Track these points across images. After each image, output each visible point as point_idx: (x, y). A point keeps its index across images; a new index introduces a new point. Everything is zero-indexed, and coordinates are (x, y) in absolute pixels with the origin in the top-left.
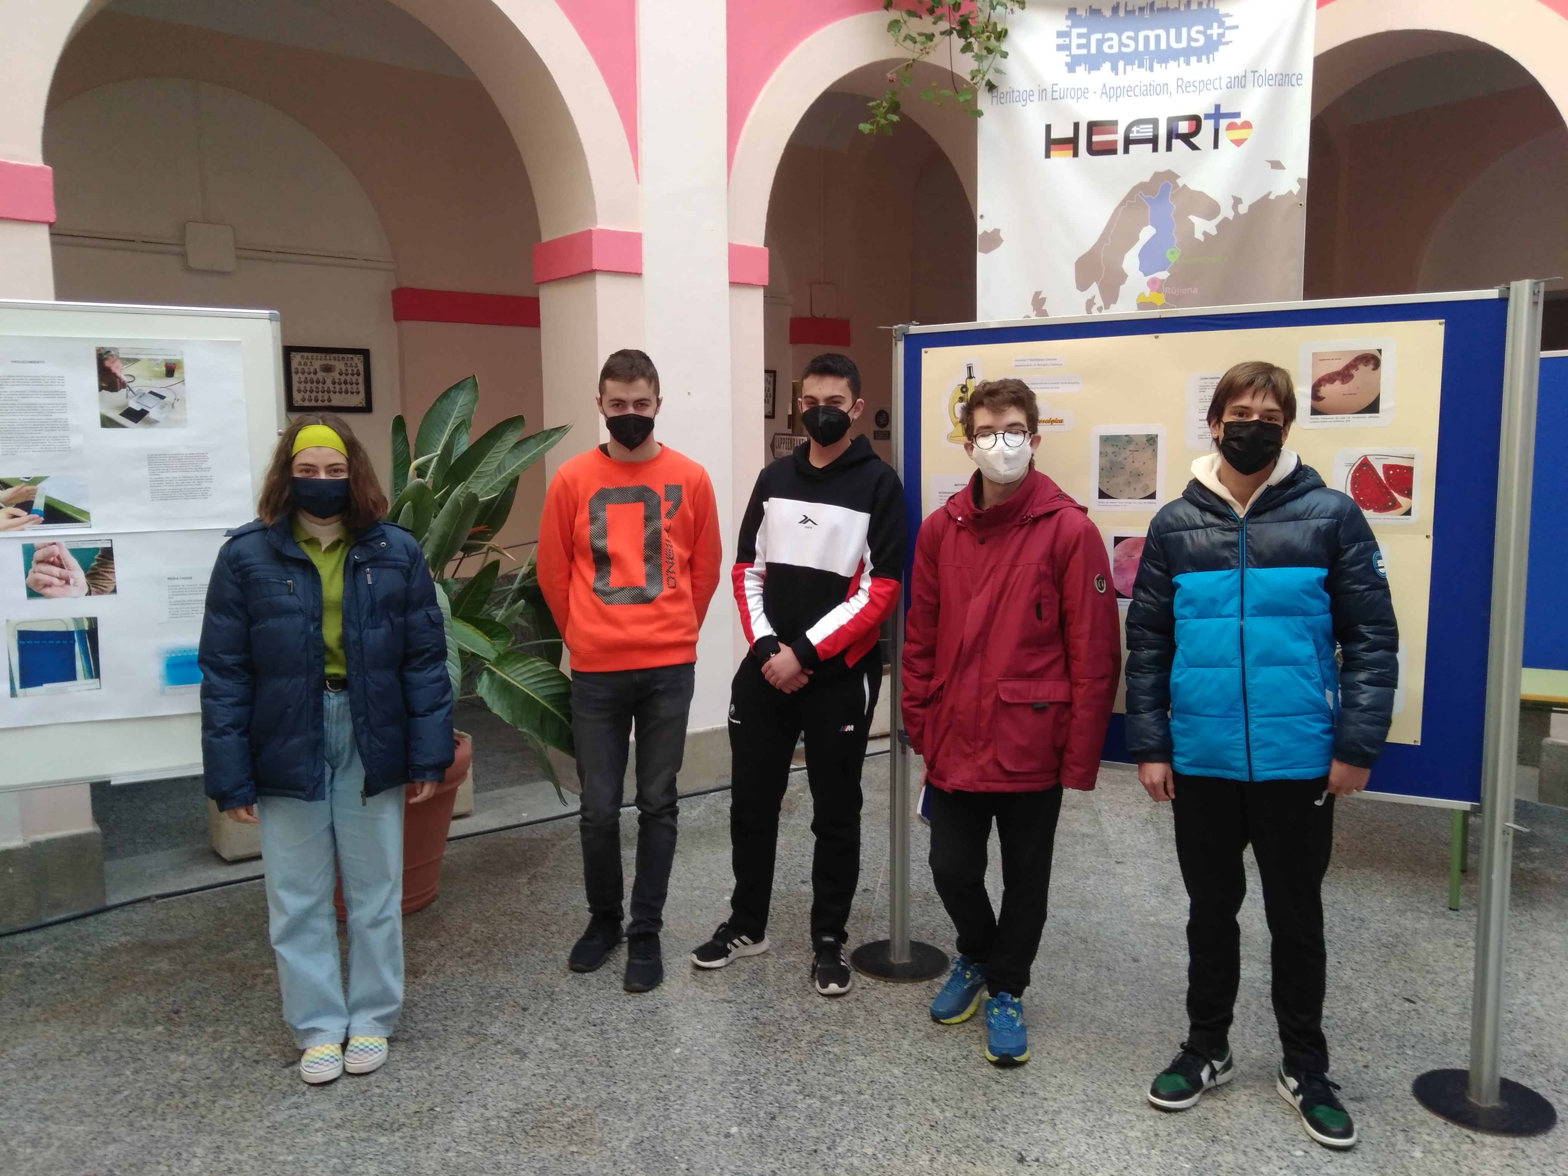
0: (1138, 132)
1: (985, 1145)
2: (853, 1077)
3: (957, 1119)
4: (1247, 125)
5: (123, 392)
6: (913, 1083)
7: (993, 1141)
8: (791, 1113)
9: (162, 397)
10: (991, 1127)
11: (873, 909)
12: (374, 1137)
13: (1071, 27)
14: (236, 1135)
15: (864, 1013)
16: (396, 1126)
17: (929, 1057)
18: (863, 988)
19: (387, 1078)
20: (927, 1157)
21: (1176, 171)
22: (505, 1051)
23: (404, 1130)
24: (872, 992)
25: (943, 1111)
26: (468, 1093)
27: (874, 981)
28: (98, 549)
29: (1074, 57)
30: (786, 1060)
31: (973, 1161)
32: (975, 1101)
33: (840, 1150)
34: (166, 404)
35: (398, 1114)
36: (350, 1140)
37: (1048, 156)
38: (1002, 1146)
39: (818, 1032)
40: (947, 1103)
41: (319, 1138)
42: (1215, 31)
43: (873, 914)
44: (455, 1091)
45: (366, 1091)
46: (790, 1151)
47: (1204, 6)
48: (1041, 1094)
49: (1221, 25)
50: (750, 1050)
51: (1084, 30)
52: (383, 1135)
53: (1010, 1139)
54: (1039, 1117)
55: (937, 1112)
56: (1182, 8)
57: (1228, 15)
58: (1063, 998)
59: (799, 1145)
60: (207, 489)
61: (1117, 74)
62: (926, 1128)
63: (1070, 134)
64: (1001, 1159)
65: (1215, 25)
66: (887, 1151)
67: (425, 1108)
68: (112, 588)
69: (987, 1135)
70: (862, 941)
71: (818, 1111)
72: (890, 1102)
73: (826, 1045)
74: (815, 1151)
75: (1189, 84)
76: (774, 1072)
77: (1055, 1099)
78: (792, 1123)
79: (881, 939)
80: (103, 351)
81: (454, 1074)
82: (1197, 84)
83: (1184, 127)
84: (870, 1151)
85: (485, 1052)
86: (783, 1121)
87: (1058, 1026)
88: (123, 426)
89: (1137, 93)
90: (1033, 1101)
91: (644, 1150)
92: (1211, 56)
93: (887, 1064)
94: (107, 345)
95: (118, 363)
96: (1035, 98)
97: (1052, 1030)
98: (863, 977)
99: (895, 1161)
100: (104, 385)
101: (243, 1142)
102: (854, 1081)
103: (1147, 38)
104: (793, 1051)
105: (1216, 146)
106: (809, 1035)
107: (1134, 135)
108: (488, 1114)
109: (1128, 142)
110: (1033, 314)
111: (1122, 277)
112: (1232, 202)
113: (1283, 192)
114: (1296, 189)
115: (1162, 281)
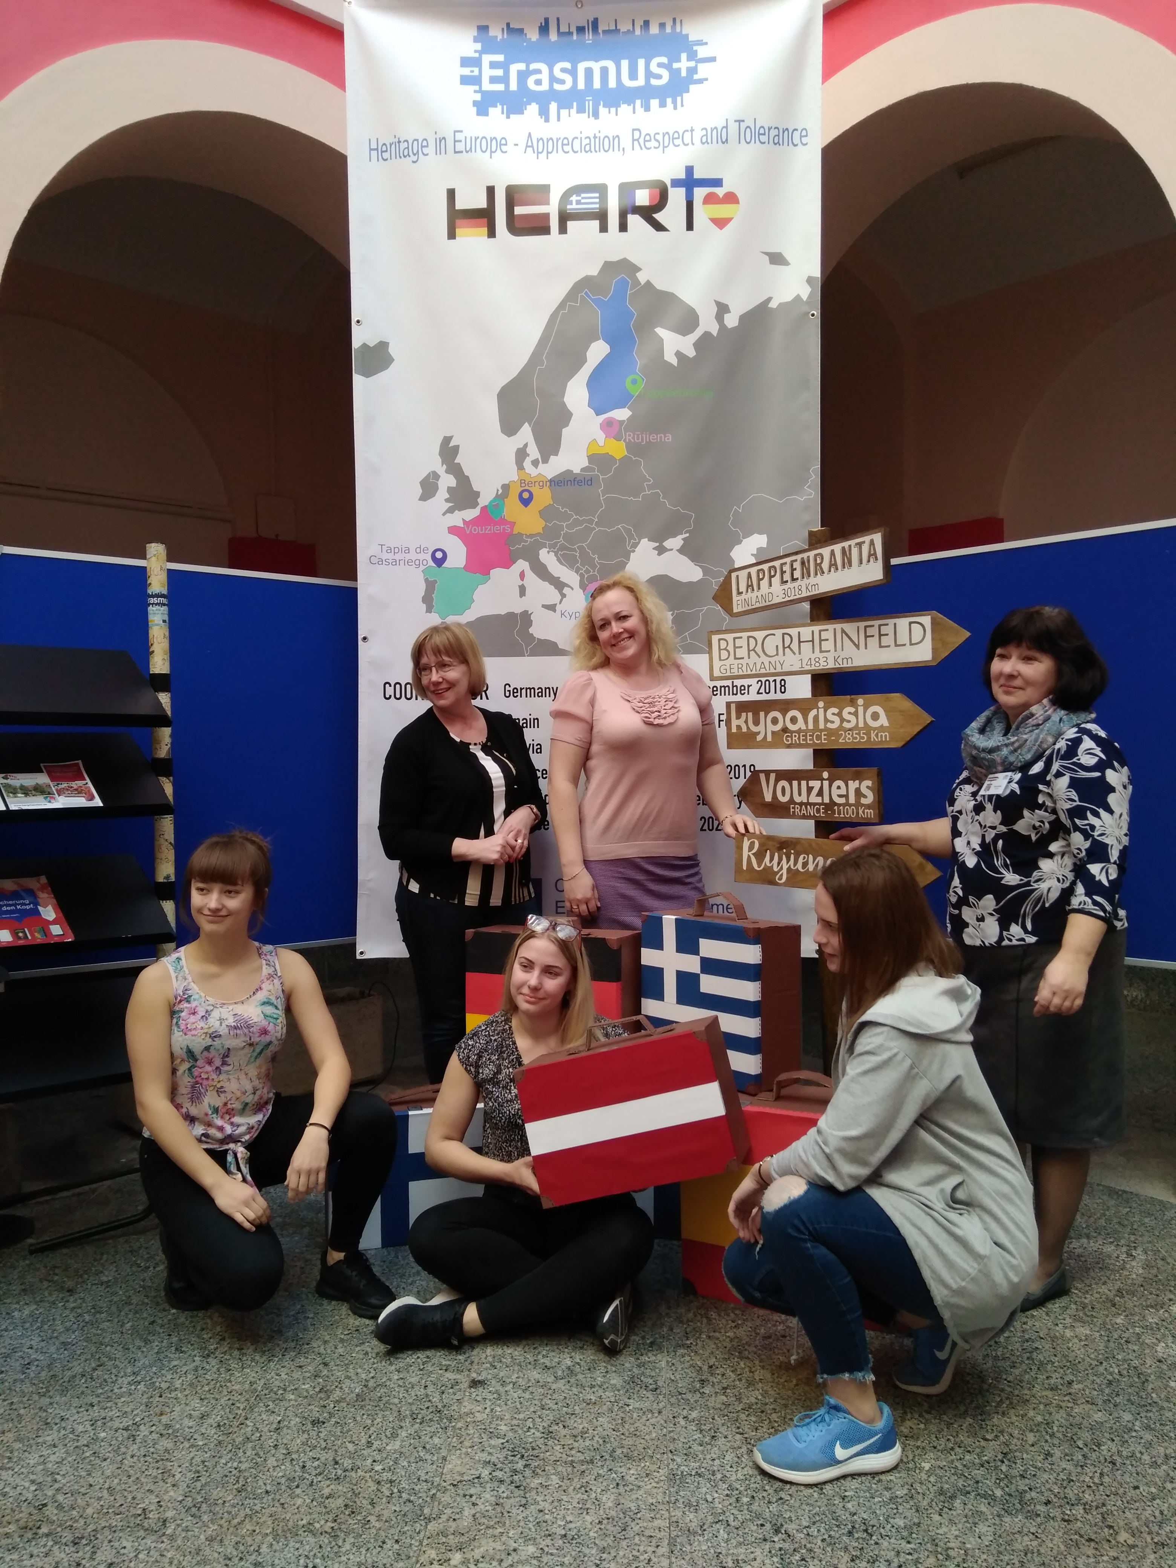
0: (578, 202)
4: (731, 198)
13: (481, 53)
21: (634, 259)
29: (485, 94)
37: (452, 235)
42: (683, 64)
47: (668, 29)
49: (692, 56)
51: (500, 58)
56: (638, 32)
57: (701, 43)
61: (547, 120)
63: (482, 204)
65: (684, 56)
75: (648, 138)
82: (659, 138)
83: (643, 198)
89: (577, 147)
92: (679, 99)
96: (431, 150)
103: (589, 72)
105: (690, 226)
107: (573, 206)
109: (565, 218)
110: (441, 470)
111: (564, 416)
112: (715, 309)
113: (788, 297)
114: (805, 292)
115: (621, 422)
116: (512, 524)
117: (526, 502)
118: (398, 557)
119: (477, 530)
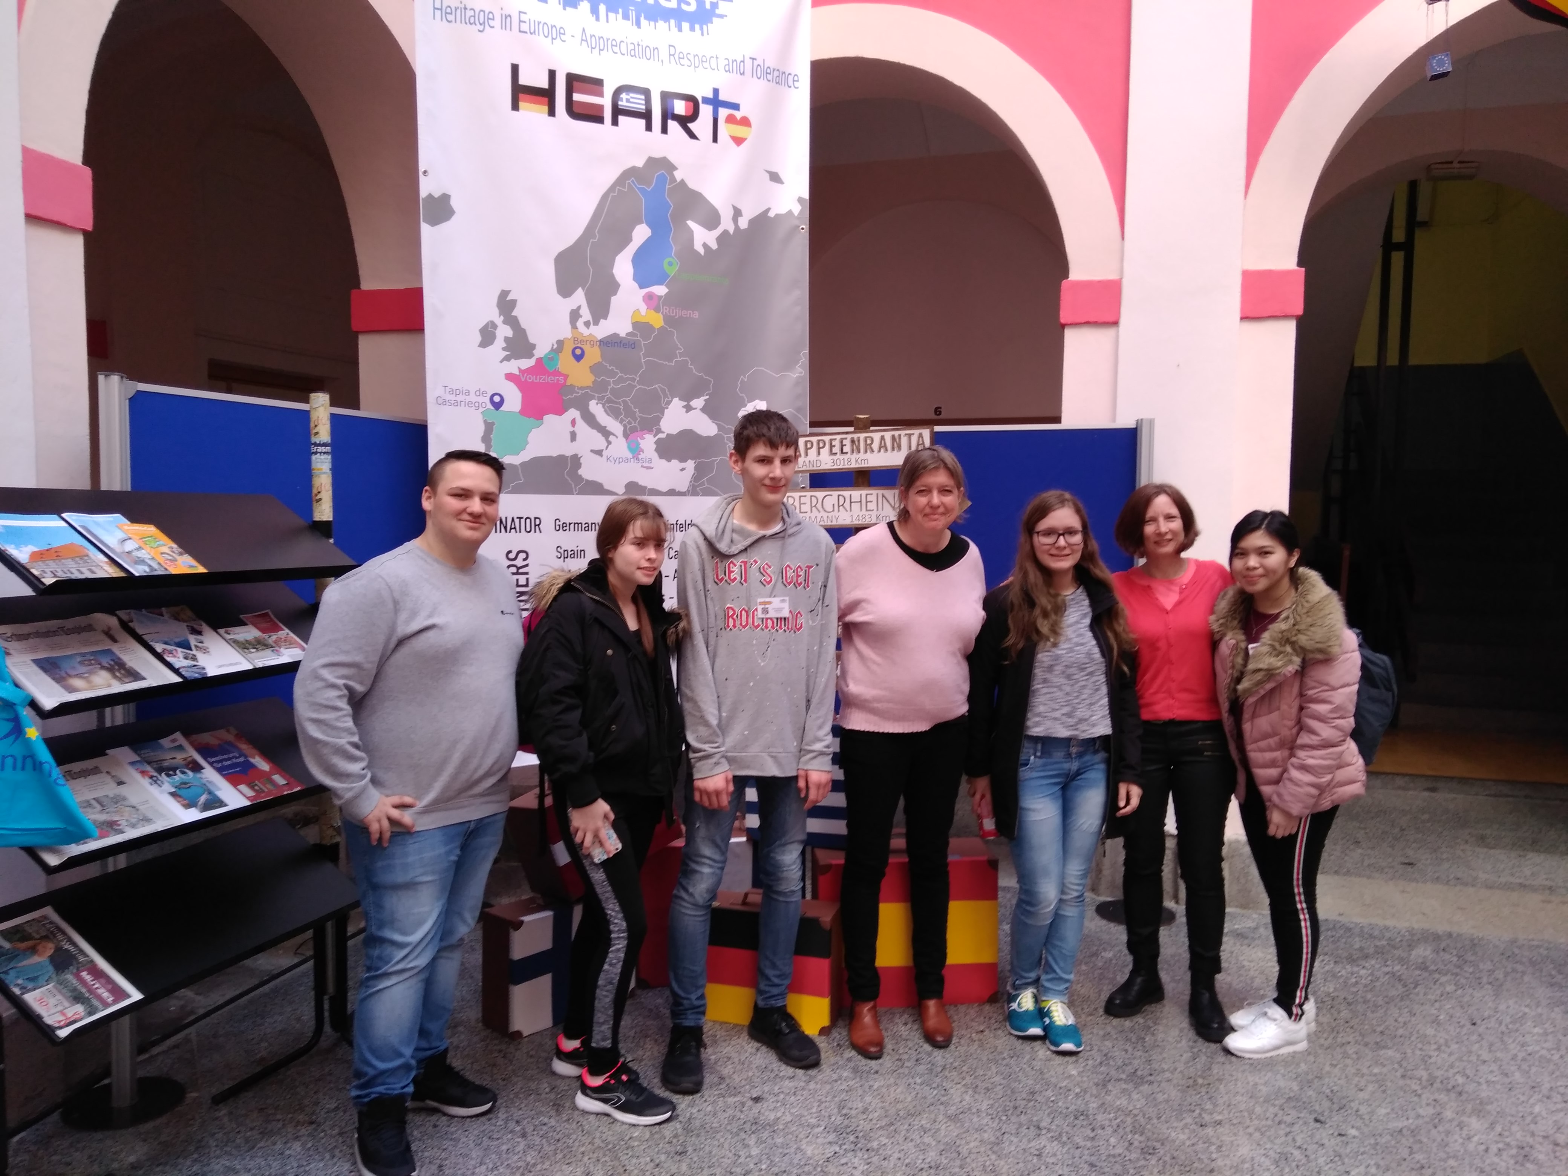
0: (628, 101)
4: (745, 122)
21: (672, 159)
37: (515, 107)
61: (598, 19)
63: (544, 84)
75: (682, 56)
82: (691, 57)
83: (680, 107)
89: (624, 51)
92: (705, 27)
96: (497, 23)
105: (715, 140)
107: (623, 104)
109: (617, 112)
110: (499, 320)
111: (613, 287)
112: (732, 212)
113: (783, 211)
114: (796, 209)
115: (660, 297)
116: (566, 377)
117: (578, 358)
118: (460, 398)
119: (532, 379)
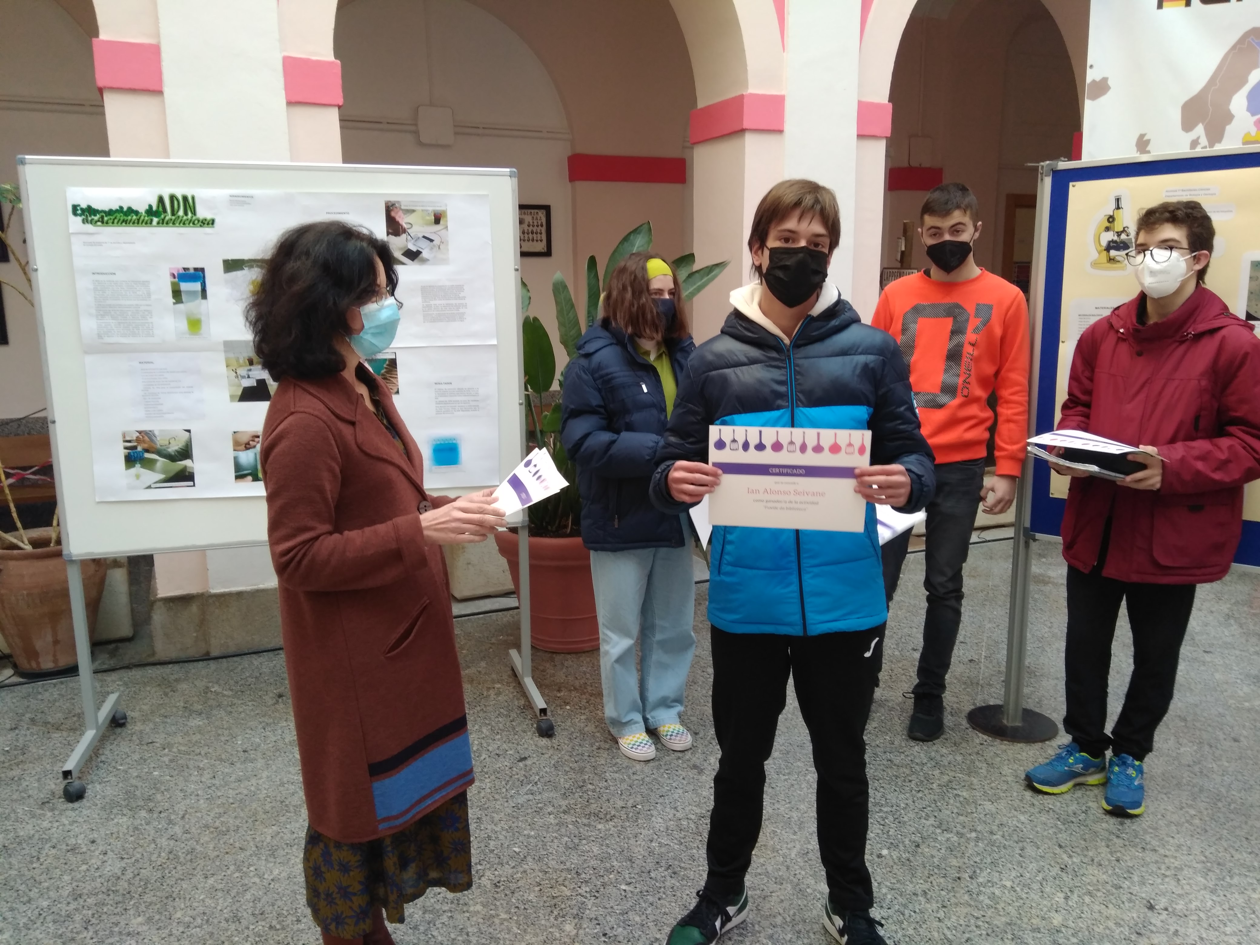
1: (1114, 891)
2: (984, 819)
3: (1084, 865)
5: (404, 236)
6: (1039, 829)
7: (1121, 887)
8: (933, 844)
9: (431, 241)
10: (1118, 876)
11: (981, 678)
12: (592, 823)
14: (490, 810)
15: (985, 765)
16: (608, 817)
17: (1050, 809)
18: (982, 744)
19: (596, 778)
20: (1062, 895)
22: (685, 766)
23: (616, 820)
24: (991, 748)
25: (1070, 857)
26: (660, 796)
27: (990, 739)
28: (386, 360)
30: (921, 798)
31: (1105, 903)
32: (1099, 851)
33: (981, 880)
34: (434, 246)
35: (609, 808)
36: (575, 823)
37: (1160, 7)
38: (1131, 893)
39: (946, 778)
40: (1074, 850)
41: (552, 819)
43: (981, 682)
44: (651, 793)
45: (583, 786)
46: (936, 876)
48: (1162, 851)
50: (889, 786)
52: (600, 823)
53: (1137, 888)
54: (1163, 872)
55: (1065, 856)
58: (1170, 768)
59: (944, 872)
60: (463, 314)
62: (1056, 870)
64: (1131, 905)
66: (1024, 886)
67: (630, 804)
68: (396, 390)
69: (1115, 882)
70: (974, 704)
71: (956, 844)
72: (1021, 844)
73: (955, 789)
74: (959, 878)
76: (912, 807)
77: (1176, 857)
78: (934, 852)
79: (991, 703)
80: (390, 204)
81: (647, 779)
84: (1009, 884)
85: (670, 764)
86: (927, 850)
87: (1170, 793)
88: (403, 264)
90: (1155, 857)
91: (811, 860)
93: (1013, 811)
94: (392, 199)
95: (401, 213)
97: (1164, 796)
98: (980, 735)
99: (1032, 895)
100: (390, 231)
101: (497, 817)
102: (985, 822)
104: (926, 792)
106: (939, 780)
108: (678, 815)
111: (1229, 118)
